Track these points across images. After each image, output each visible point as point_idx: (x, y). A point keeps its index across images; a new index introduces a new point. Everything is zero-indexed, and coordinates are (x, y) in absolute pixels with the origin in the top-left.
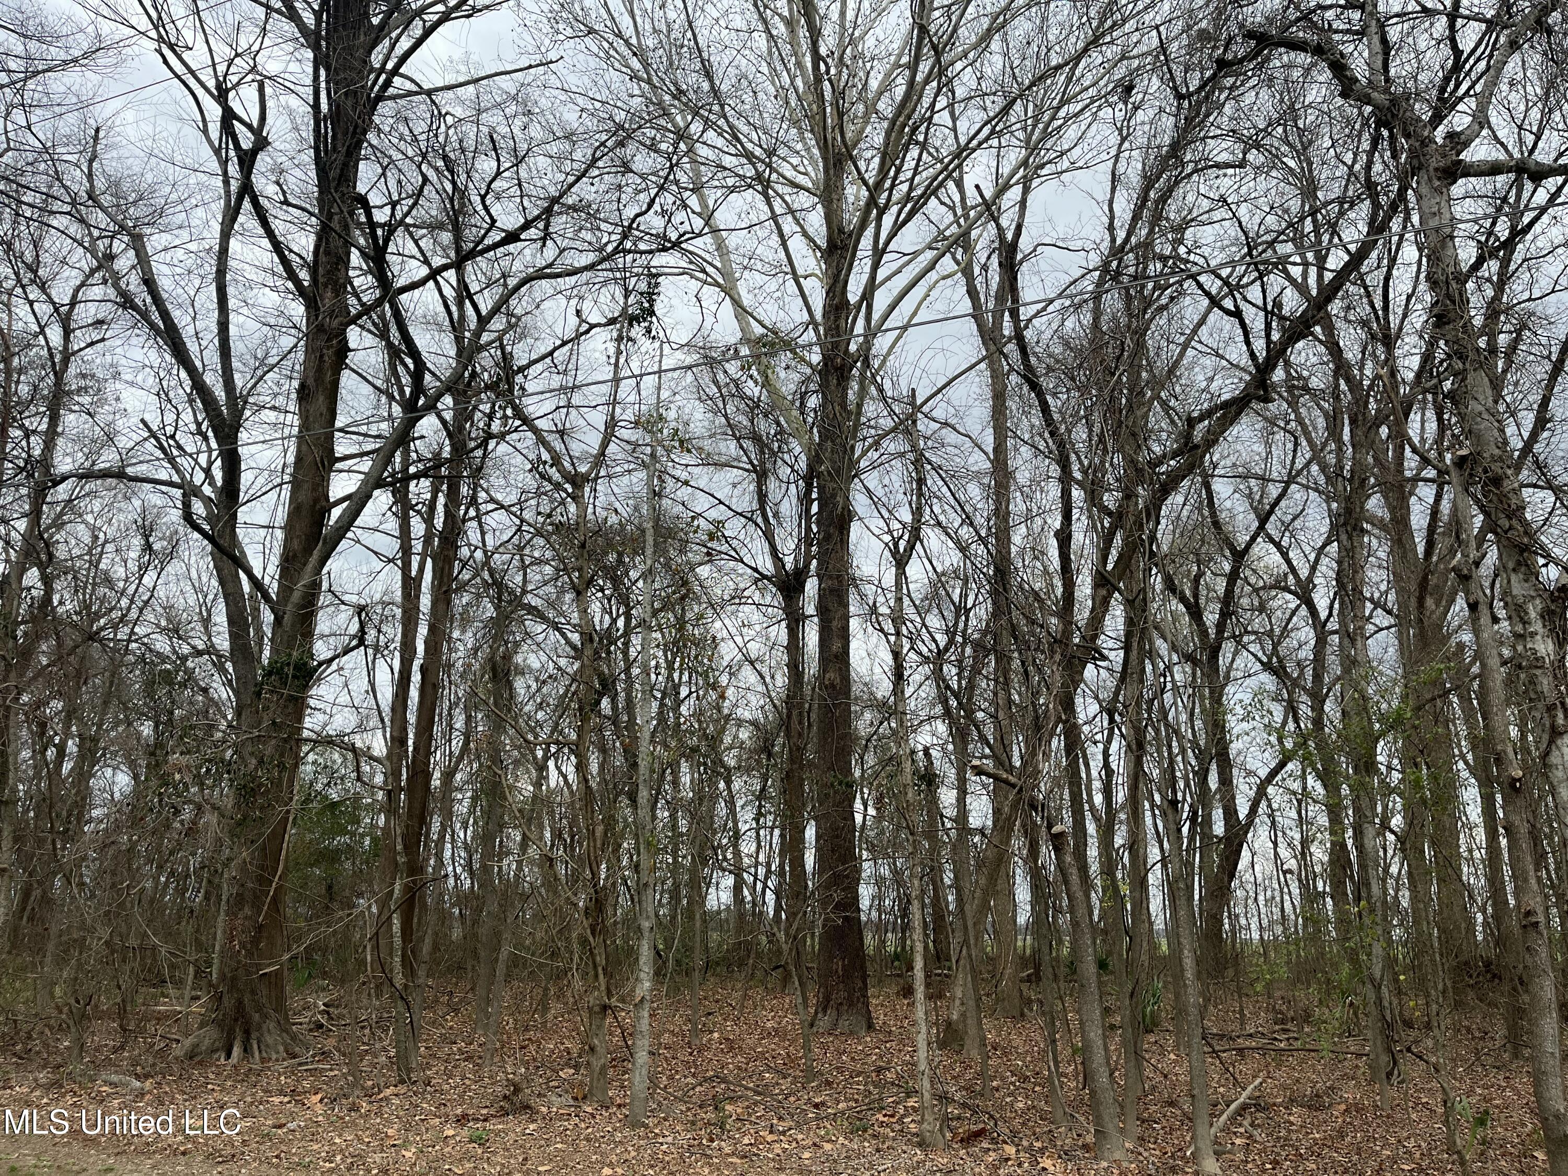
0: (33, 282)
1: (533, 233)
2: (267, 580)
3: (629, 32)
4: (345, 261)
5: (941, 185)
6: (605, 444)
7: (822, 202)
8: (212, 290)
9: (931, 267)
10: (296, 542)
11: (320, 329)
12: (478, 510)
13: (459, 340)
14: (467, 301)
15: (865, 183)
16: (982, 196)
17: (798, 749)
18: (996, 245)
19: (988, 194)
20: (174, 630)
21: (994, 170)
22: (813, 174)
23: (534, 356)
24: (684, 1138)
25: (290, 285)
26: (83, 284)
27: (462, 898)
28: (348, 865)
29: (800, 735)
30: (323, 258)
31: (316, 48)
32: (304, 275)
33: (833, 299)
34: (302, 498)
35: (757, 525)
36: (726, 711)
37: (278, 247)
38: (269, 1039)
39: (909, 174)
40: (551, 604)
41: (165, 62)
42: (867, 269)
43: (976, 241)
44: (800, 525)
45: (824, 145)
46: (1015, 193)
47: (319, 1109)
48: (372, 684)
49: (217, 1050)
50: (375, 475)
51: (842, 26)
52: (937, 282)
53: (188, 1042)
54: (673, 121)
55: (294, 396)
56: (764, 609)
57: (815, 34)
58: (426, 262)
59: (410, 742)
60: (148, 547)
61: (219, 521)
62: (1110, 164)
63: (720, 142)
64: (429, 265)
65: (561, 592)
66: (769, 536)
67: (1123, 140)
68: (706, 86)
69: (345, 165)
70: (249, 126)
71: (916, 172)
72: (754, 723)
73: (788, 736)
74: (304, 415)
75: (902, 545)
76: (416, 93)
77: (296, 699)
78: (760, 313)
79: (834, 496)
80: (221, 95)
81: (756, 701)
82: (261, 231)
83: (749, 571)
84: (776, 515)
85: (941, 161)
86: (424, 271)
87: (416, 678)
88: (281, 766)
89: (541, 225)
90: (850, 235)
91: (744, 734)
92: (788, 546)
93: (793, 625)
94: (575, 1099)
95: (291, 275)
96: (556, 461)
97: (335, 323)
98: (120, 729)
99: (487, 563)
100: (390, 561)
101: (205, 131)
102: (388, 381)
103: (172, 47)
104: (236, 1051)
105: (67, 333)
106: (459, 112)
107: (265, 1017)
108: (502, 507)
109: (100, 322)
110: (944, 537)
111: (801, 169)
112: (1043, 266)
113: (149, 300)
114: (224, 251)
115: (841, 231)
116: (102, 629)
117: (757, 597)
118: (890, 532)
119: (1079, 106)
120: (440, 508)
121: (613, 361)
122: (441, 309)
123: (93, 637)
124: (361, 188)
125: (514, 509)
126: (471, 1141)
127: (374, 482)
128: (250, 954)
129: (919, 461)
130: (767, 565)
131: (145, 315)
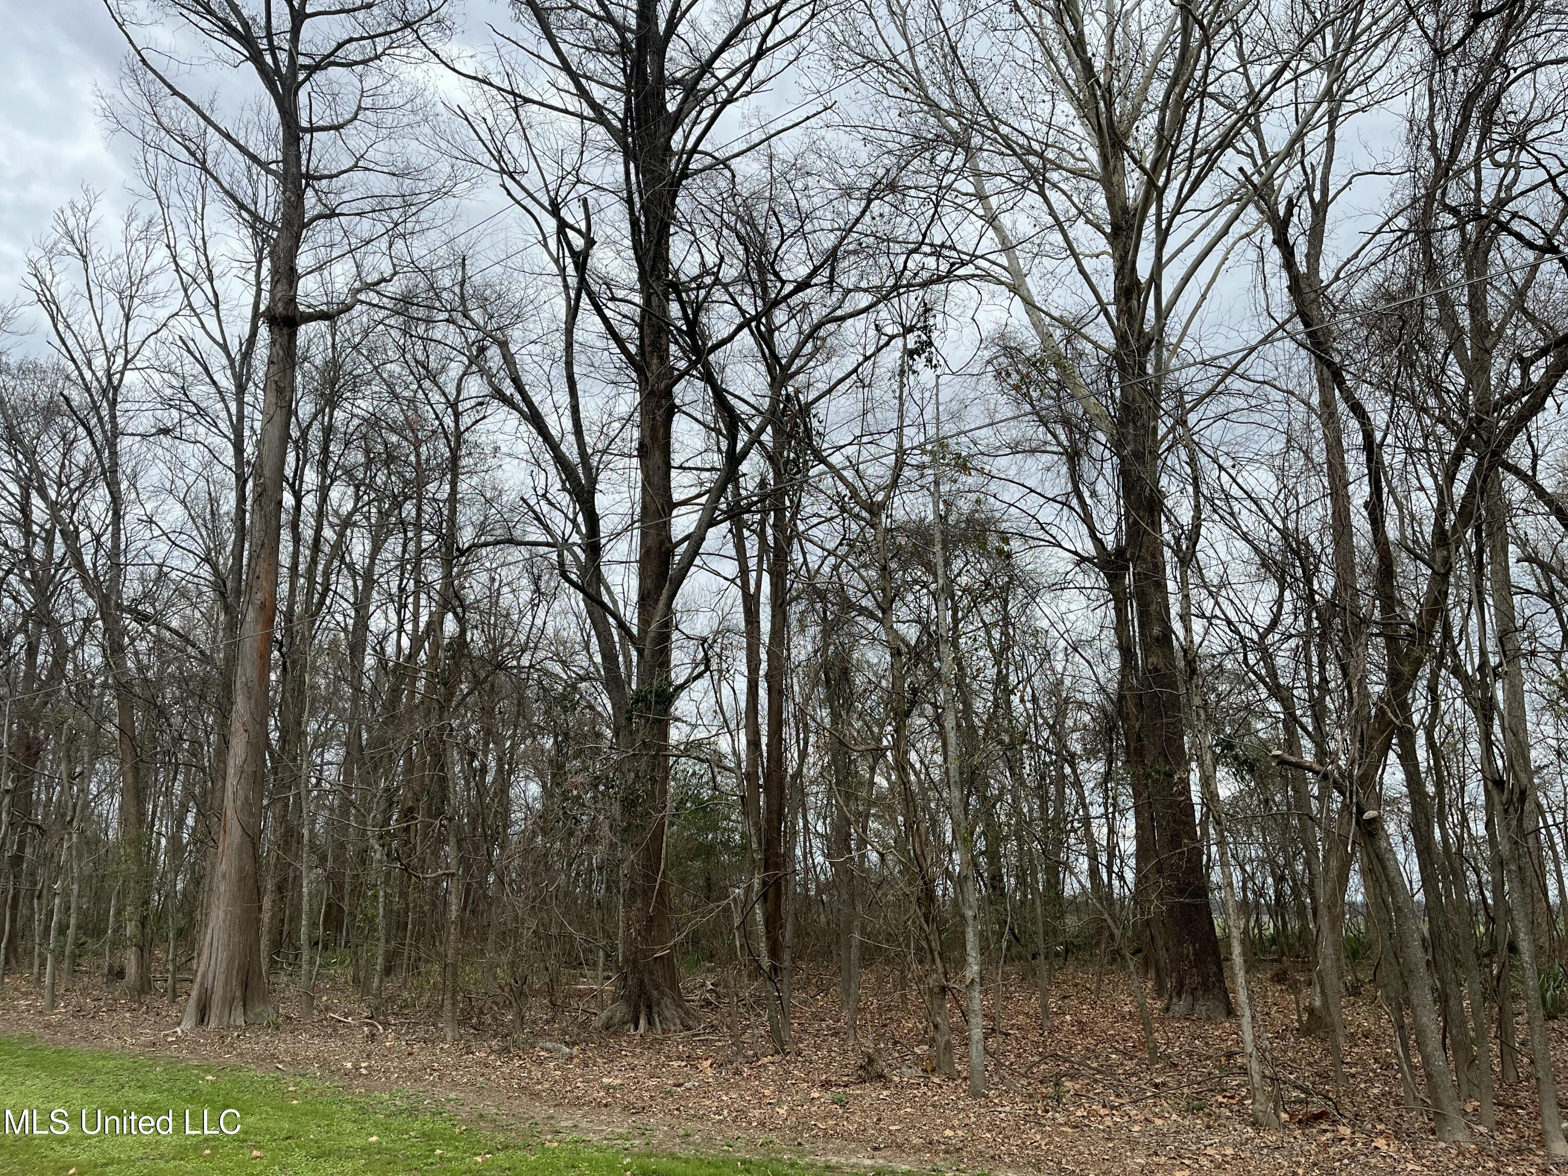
2: (629, 617)
7: (1104, 187)
10: (648, 581)
11: (651, 395)
13: (772, 373)
24: (1021, 1108)
25: (623, 358)
26: (464, 374)
31: (623, 144)
32: (633, 348)
33: (1123, 281)
34: (650, 542)
35: (1072, 508)
38: (667, 1013)
41: (508, 191)
42: (1153, 249)
47: (709, 1072)
48: (719, 703)
49: (626, 1023)
52: (1232, 246)
53: (604, 1015)
55: (635, 455)
56: (1087, 592)
61: (586, 572)
66: (1087, 519)
69: (658, 244)
70: (579, 231)
74: (644, 468)
76: (714, 165)
77: (660, 721)
78: (1050, 307)
79: (1140, 478)
80: (555, 210)
82: (598, 319)
83: (1070, 555)
84: (1094, 494)
88: (653, 780)
89: (828, 270)
90: (1134, 216)
92: (1108, 525)
94: (924, 1071)
97: (662, 386)
98: (528, 743)
100: (731, 581)
101: (546, 246)
103: (511, 176)
104: (642, 1022)
105: (457, 415)
107: (662, 993)
114: (569, 339)
116: (505, 659)
126: (833, 1103)
128: (645, 940)
131: (513, 403)
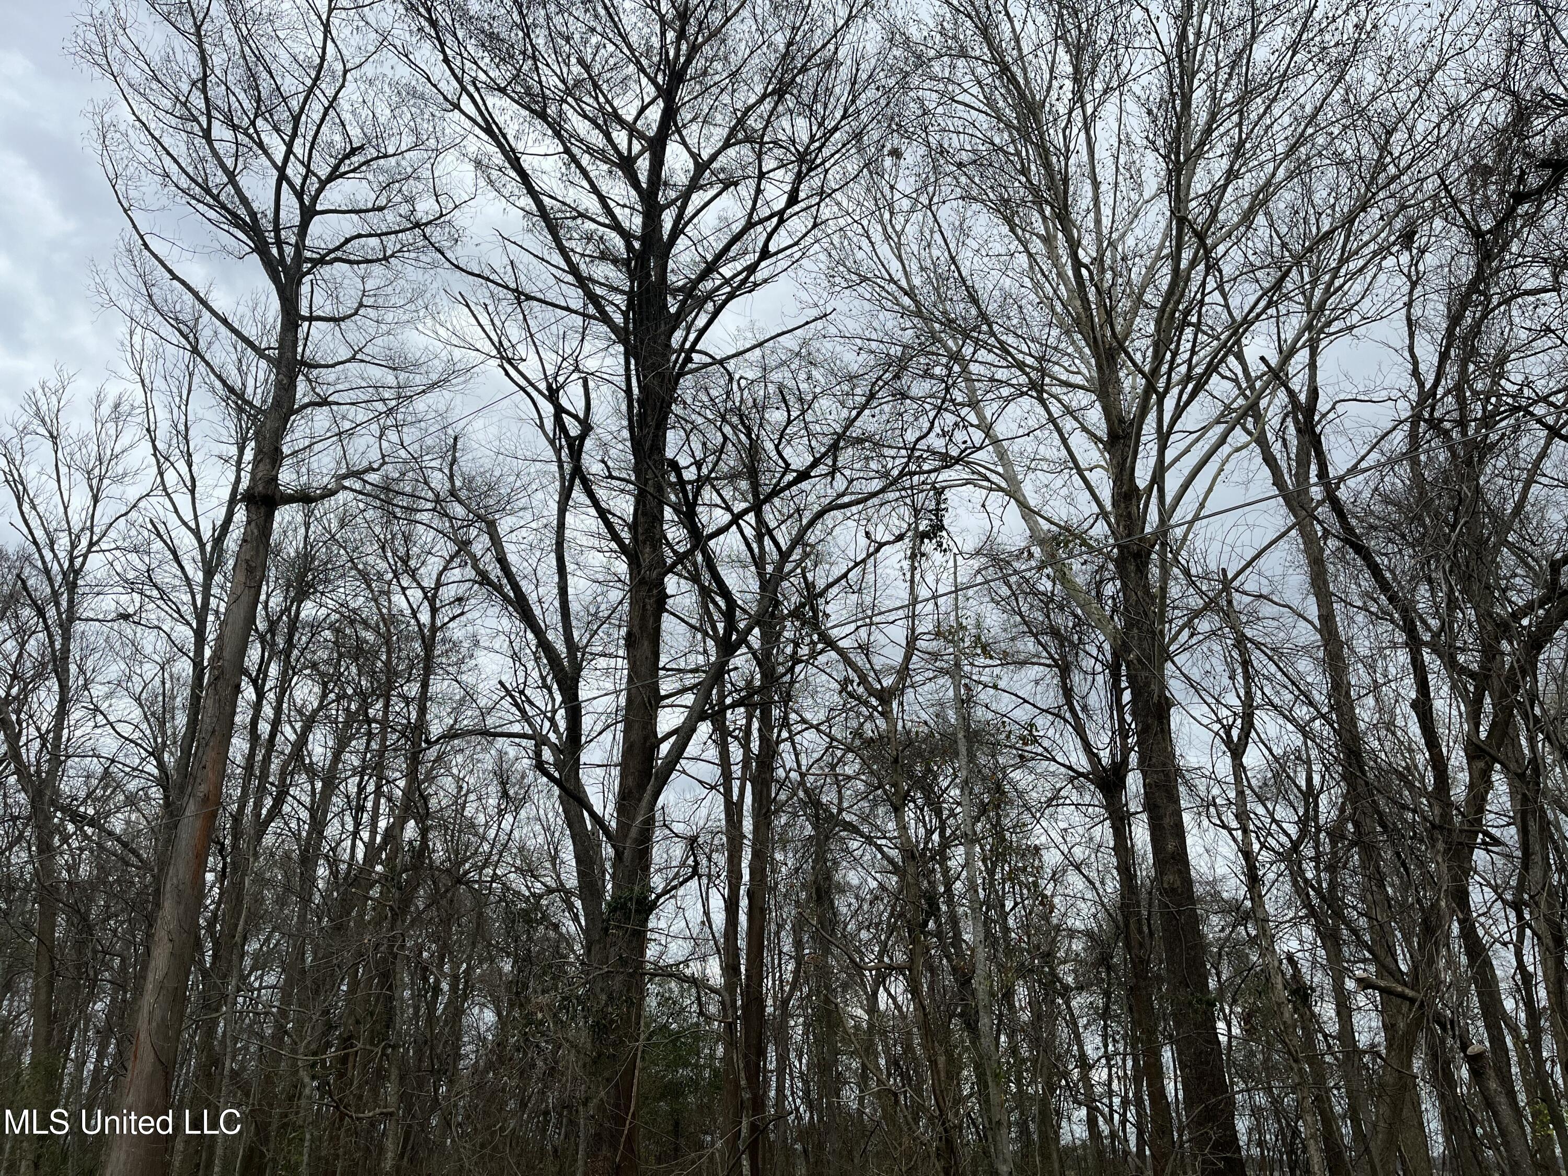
0: (406, 571)
1: (822, 469)
2: (607, 817)
3: (899, 275)
4: (659, 519)
5: (1223, 360)
6: (908, 658)
7: (1099, 398)
8: (552, 560)
9: (1222, 441)
10: (630, 779)
11: (642, 582)
12: (790, 731)
13: (761, 574)
14: (766, 538)
15: (1141, 372)
16: (1268, 365)
17: (1142, 962)
18: (1290, 408)
19: (1274, 361)
20: (529, 871)
21: (1275, 337)
22: (1085, 371)
23: (830, 580)
25: (614, 545)
26: (445, 569)
27: (805, 1133)
28: (691, 1099)
29: (1141, 945)
30: (641, 519)
31: (624, 341)
32: (625, 535)
33: (1122, 485)
34: (633, 737)
35: (1066, 721)
36: (1055, 921)
37: (603, 514)
39: (1186, 356)
40: (865, 819)
41: (507, 374)
42: (1154, 453)
43: (1266, 409)
44: (1112, 717)
45: (1094, 344)
46: (1303, 356)
48: (707, 913)
50: (698, 709)
51: (1099, 232)
52: (1229, 456)
54: (945, 346)
55: (622, 642)
56: (1084, 809)
57: (1074, 246)
58: (728, 509)
59: (743, 968)
60: (505, 794)
61: (565, 766)
62: (1404, 311)
63: (991, 358)
64: (731, 511)
65: (874, 805)
66: (1080, 731)
67: (1414, 285)
68: (974, 312)
69: (656, 436)
70: (575, 417)
71: (1193, 352)
72: (1089, 934)
73: (1128, 947)
74: (631, 658)
75: (1235, 733)
76: (711, 364)
77: (638, 933)
78: (1048, 511)
79: (1147, 684)
80: (552, 395)
81: (1086, 909)
82: (588, 502)
83: (1063, 770)
84: (1085, 708)
85: (1218, 339)
86: (728, 517)
87: (744, 903)
88: (629, 1001)
89: (829, 462)
90: (1131, 424)
91: (1078, 946)
92: (1102, 741)
93: (1118, 824)
95: (615, 537)
96: (863, 680)
97: (654, 575)
98: (485, 966)
99: (802, 783)
100: (712, 788)
101: (542, 426)
102: (701, 619)
103: (509, 361)
105: (434, 611)
106: (751, 375)
108: (812, 726)
109: (460, 600)
110: (1281, 720)
111: (1074, 369)
112: (1348, 424)
113: (500, 573)
114: (561, 525)
115: (1121, 421)
116: (467, 872)
117: (1075, 797)
118: (1219, 721)
119: (1361, 262)
120: (755, 733)
121: (908, 577)
122: (743, 547)
123: (459, 880)
124: (669, 454)
125: (823, 728)
127: (696, 716)
129: (1241, 641)
130: (1081, 762)
131: (499, 588)
